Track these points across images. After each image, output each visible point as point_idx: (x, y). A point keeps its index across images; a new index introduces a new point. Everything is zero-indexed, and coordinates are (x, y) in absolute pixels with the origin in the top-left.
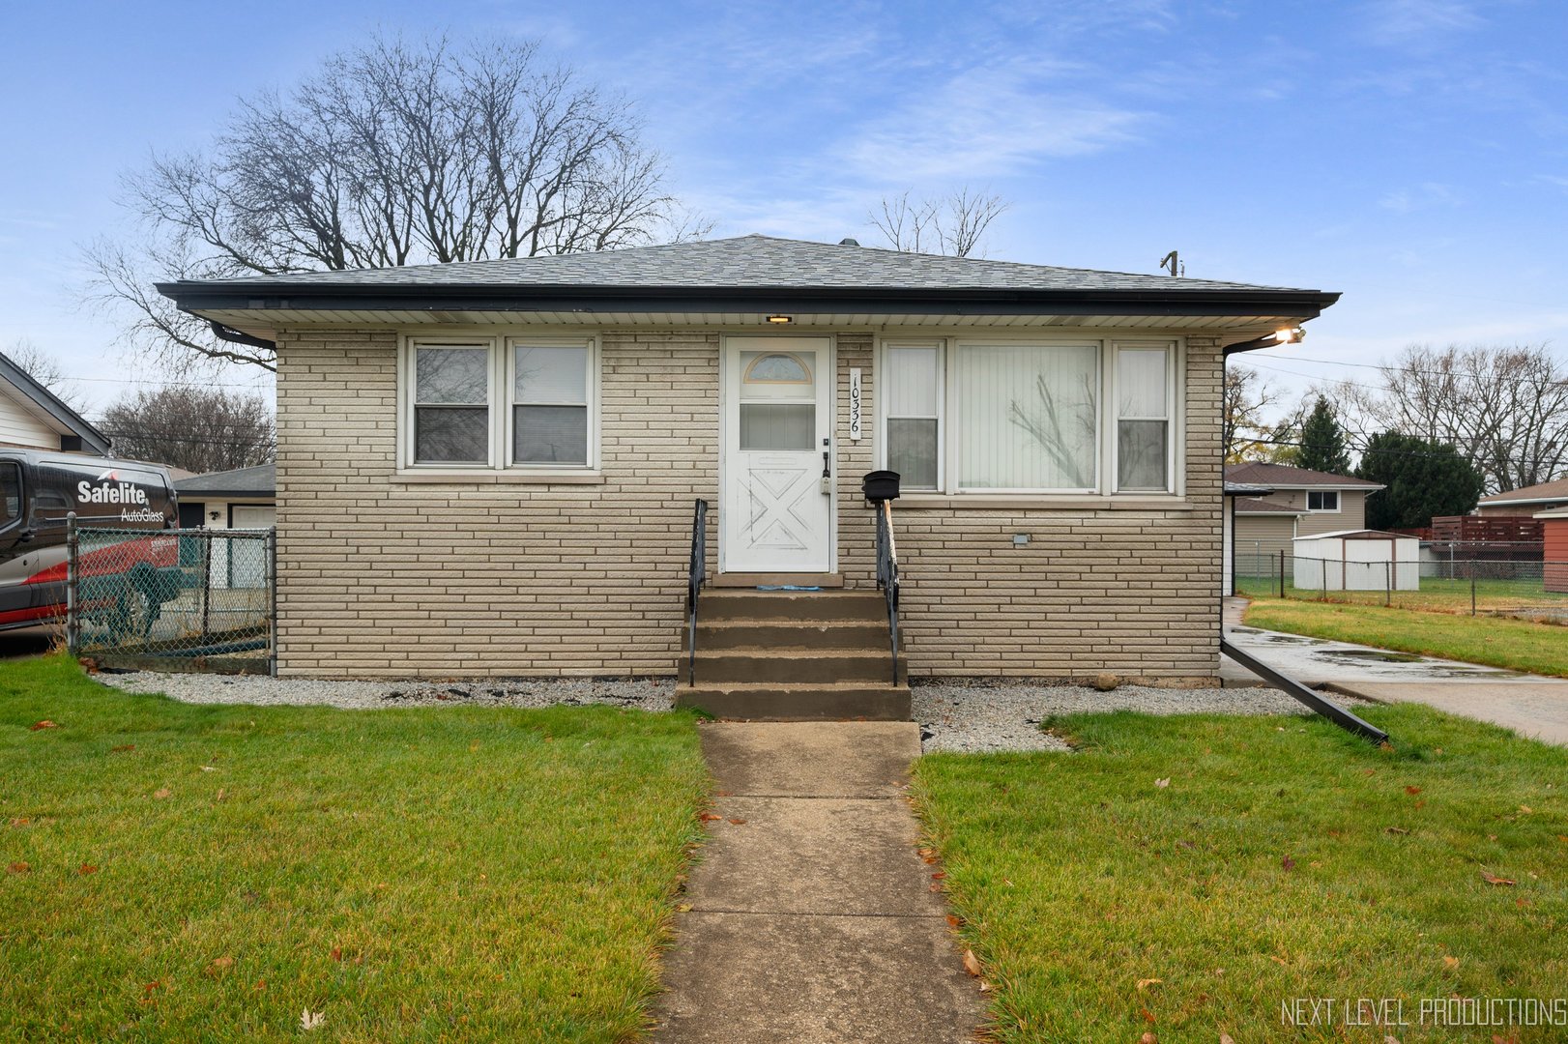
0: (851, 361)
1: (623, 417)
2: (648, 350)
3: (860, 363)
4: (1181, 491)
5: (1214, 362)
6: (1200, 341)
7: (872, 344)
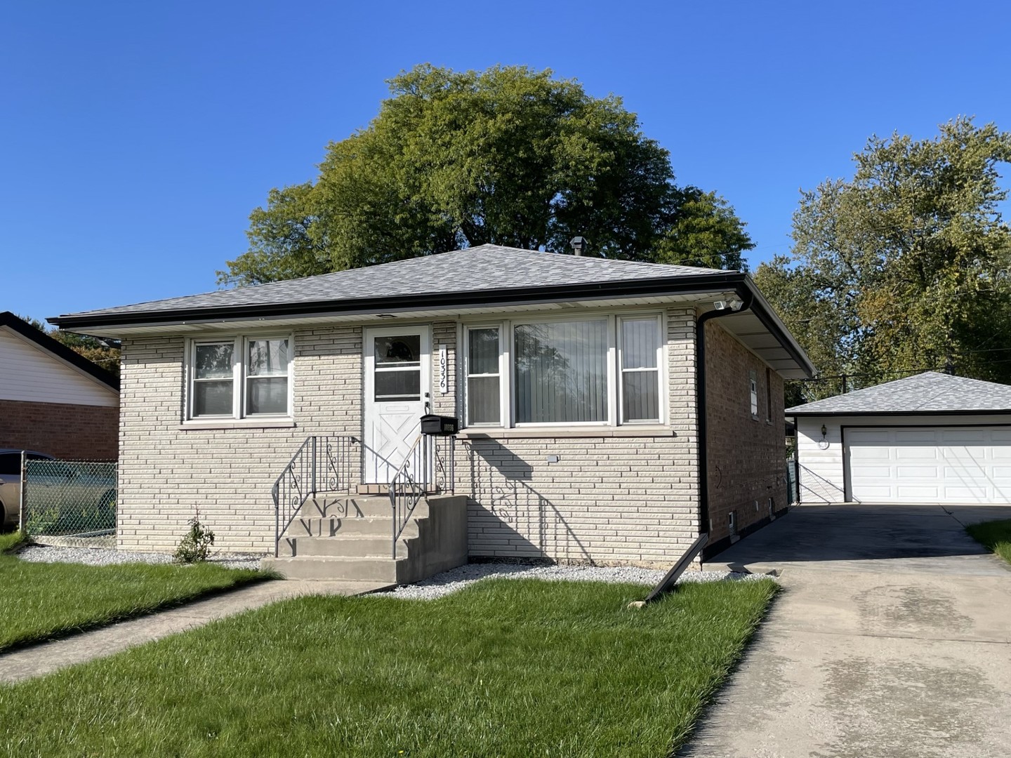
0: (440, 340)
1: (306, 383)
2: (320, 339)
3: (446, 341)
4: (668, 422)
5: (687, 326)
6: (675, 311)
7: (456, 327)
